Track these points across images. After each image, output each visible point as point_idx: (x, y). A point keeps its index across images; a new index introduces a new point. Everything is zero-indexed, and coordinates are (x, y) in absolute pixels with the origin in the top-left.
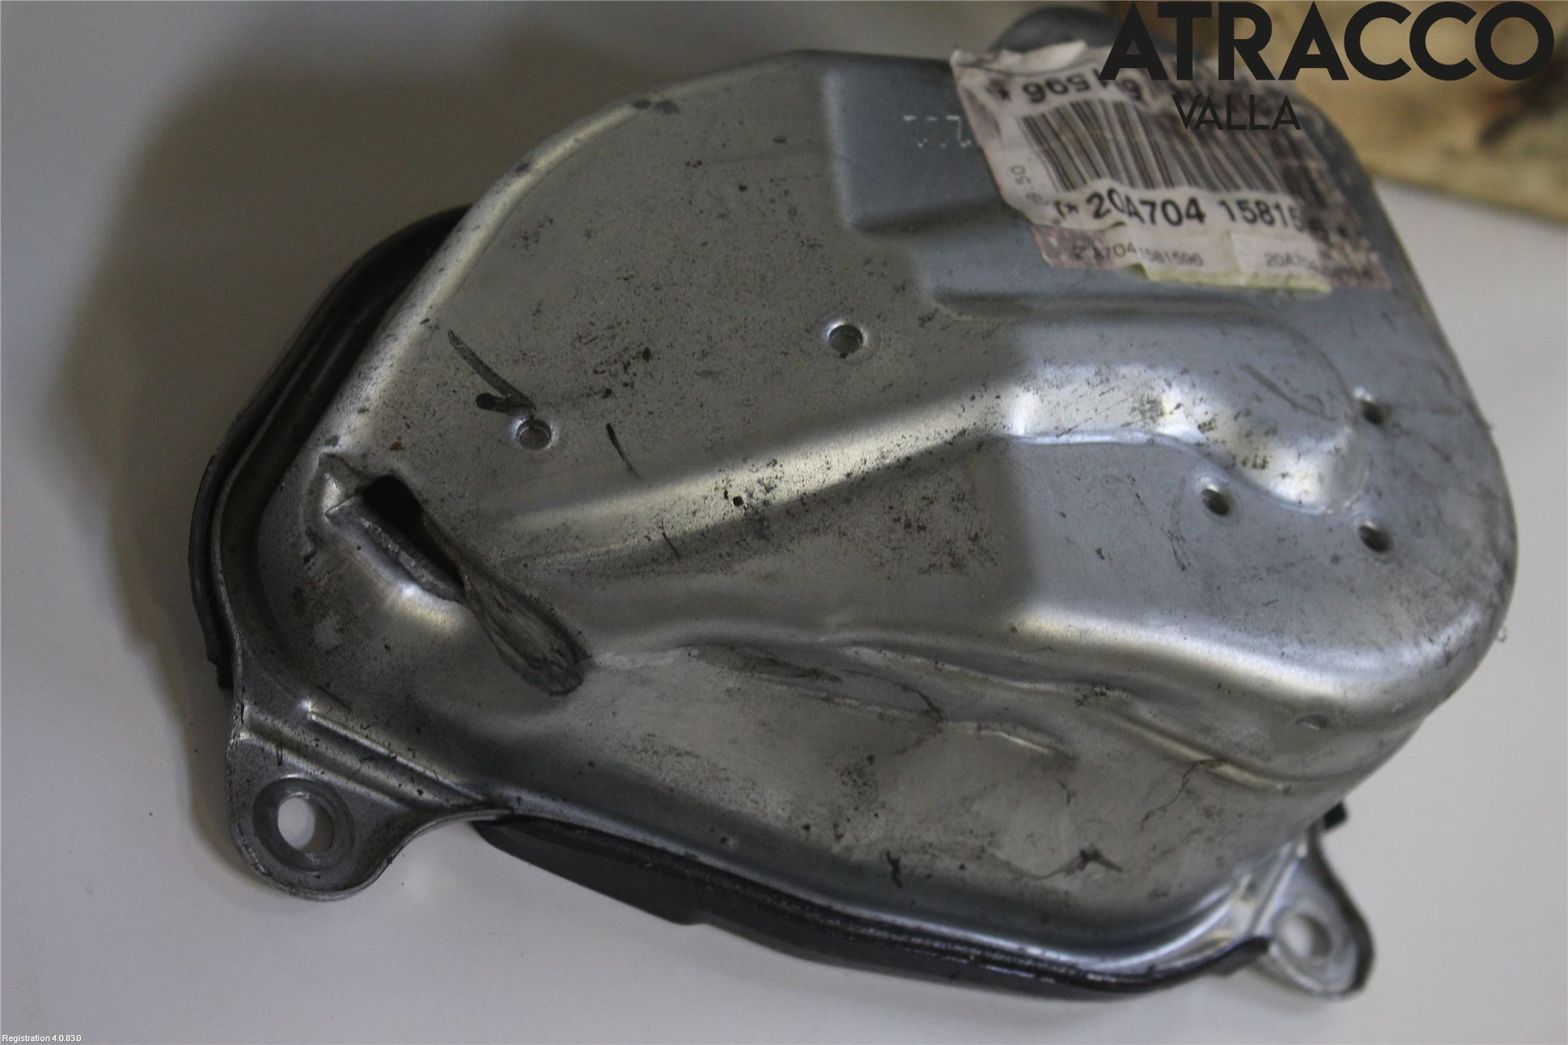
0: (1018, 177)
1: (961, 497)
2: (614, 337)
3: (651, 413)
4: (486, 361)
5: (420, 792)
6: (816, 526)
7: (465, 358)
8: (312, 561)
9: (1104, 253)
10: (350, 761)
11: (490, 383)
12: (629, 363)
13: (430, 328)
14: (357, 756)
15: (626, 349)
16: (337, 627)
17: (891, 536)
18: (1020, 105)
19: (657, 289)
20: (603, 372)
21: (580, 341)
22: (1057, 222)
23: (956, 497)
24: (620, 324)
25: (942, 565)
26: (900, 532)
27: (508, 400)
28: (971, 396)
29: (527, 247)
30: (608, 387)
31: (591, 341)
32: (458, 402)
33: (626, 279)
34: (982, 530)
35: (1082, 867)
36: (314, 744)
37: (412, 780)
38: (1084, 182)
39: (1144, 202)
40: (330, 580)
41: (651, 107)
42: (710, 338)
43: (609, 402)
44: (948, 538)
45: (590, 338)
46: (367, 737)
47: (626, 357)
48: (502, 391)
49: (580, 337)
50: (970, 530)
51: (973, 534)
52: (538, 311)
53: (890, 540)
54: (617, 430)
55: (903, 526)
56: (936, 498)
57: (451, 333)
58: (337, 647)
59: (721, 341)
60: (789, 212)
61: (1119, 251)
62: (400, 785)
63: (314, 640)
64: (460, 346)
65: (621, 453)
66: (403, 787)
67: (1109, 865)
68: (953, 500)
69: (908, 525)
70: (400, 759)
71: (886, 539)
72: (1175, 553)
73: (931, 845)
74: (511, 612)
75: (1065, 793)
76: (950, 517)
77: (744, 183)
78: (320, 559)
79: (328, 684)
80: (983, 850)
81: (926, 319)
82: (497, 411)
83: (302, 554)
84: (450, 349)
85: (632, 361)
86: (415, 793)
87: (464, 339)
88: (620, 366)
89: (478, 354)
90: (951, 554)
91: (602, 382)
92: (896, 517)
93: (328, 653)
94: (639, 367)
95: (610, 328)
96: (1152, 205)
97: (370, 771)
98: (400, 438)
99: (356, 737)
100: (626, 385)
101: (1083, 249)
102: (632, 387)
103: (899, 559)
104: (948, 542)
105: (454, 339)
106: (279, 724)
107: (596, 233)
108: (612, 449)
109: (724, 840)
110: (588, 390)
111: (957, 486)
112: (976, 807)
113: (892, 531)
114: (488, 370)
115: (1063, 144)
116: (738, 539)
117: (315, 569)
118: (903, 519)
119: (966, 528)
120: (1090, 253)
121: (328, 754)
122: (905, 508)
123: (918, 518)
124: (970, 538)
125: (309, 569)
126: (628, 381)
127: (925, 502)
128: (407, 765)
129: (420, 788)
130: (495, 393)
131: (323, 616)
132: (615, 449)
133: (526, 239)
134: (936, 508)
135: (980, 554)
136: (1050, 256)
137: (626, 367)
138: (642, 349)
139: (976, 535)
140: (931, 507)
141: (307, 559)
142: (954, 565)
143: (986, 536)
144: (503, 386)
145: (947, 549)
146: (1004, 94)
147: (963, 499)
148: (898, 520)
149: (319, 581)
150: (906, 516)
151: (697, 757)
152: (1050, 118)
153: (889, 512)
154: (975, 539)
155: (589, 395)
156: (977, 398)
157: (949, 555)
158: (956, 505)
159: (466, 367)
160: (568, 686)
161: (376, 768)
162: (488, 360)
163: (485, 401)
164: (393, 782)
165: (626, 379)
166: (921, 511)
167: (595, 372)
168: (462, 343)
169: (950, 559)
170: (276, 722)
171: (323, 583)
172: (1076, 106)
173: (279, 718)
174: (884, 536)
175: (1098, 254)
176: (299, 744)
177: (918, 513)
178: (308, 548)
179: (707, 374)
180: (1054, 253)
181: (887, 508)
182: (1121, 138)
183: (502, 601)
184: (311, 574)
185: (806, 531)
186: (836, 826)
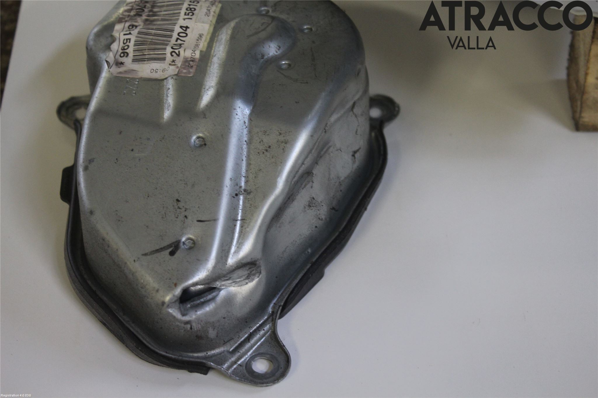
0: (154, 72)
1: (265, 132)
2: (167, 208)
3: (199, 207)
4: (158, 248)
5: (264, 330)
6: (254, 176)
7: (154, 254)
8: (193, 327)
9: (192, 59)
10: (248, 345)
11: (166, 249)
12: (178, 207)
13: (138, 260)
14: (247, 343)
15: (173, 206)
16: (213, 330)
17: (268, 157)
18: (128, 61)
19: (156, 189)
20: (178, 215)
21: (164, 218)
22: (178, 67)
23: (264, 133)
24: (163, 204)
25: (284, 147)
26: (268, 154)
27: (175, 247)
28: (236, 114)
29: (122, 221)
30: (184, 216)
31: (165, 215)
32: (168, 261)
33: (148, 196)
34: (278, 131)
35: (355, 158)
36: (239, 353)
37: (259, 331)
38: (165, 54)
39: (176, 41)
40: (200, 324)
41: (89, 166)
42: (181, 180)
43: (189, 218)
44: (276, 141)
45: (164, 215)
46: (241, 338)
47: (176, 207)
48: (172, 247)
49: (163, 218)
50: (277, 134)
51: (279, 134)
52: (147, 226)
53: (269, 158)
54: (200, 219)
55: (266, 152)
56: (261, 139)
57: (143, 255)
58: (217, 333)
59: (184, 177)
60: (148, 140)
61: (193, 54)
62: (260, 335)
63: (212, 339)
64: (149, 254)
65: (208, 221)
66: (260, 334)
67: (358, 150)
68: (265, 134)
69: (267, 150)
70: (251, 331)
71: (268, 158)
72: (302, 83)
73: (334, 196)
74: (231, 277)
75: (339, 151)
76: (270, 138)
77: (131, 149)
78: (194, 324)
79: (224, 341)
80: (340, 182)
81: (204, 116)
82: (177, 251)
83: (189, 329)
84: (149, 257)
85: (178, 206)
86: (263, 331)
87: (147, 252)
88: (178, 210)
89: (154, 250)
90: (282, 142)
91: (181, 217)
92: (262, 153)
93: (217, 336)
94: (181, 204)
95: (163, 207)
96: (177, 39)
97: (253, 341)
98: (173, 283)
99: (240, 341)
100: (185, 211)
101: (189, 64)
102: (187, 209)
103: (276, 157)
104: (278, 142)
105: (146, 255)
106: (230, 361)
107: (127, 199)
108: (206, 223)
109: (308, 252)
110: (182, 223)
111: (261, 131)
112: (331, 177)
113: (266, 156)
114: (161, 249)
115: (148, 54)
116: (247, 200)
117: (195, 328)
118: (264, 151)
119: (276, 135)
120: (191, 63)
121: (243, 351)
122: (260, 149)
123: (266, 147)
124: (280, 135)
125: (194, 329)
126: (185, 209)
127: (261, 142)
128: (253, 331)
129: (263, 329)
130: (171, 249)
131: (208, 332)
132: (206, 222)
133: (119, 220)
134: (265, 140)
135: (286, 135)
136: (190, 74)
137: (179, 208)
138: (175, 201)
139: (279, 133)
140: (264, 141)
141: (191, 328)
142: (286, 143)
143: (281, 130)
144: (169, 246)
145: (280, 143)
146: (122, 63)
147: (266, 132)
148: (263, 152)
149: (199, 328)
150: (263, 150)
151: (288, 246)
152: (135, 54)
153: (260, 154)
154: (280, 134)
155: (184, 223)
156: (237, 113)
157: (282, 143)
158: (267, 134)
159: (158, 255)
160: (259, 271)
161: (252, 339)
162: (158, 247)
163: (172, 253)
164: (258, 336)
165: (184, 209)
166: (264, 145)
167: (177, 218)
168: (148, 253)
169: (284, 143)
170: (229, 361)
171: (200, 327)
172: (135, 45)
173: (228, 360)
174: (267, 159)
175: (192, 61)
176: (238, 358)
177: (264, 146)
178: (189, 326)
179: (193, 185)
180: (189, 73)
181: (258, 154)
182: (151, 37)
183: (227, 278)
184: (196, 329)
185: (254, 180)
186: (319, 219)
